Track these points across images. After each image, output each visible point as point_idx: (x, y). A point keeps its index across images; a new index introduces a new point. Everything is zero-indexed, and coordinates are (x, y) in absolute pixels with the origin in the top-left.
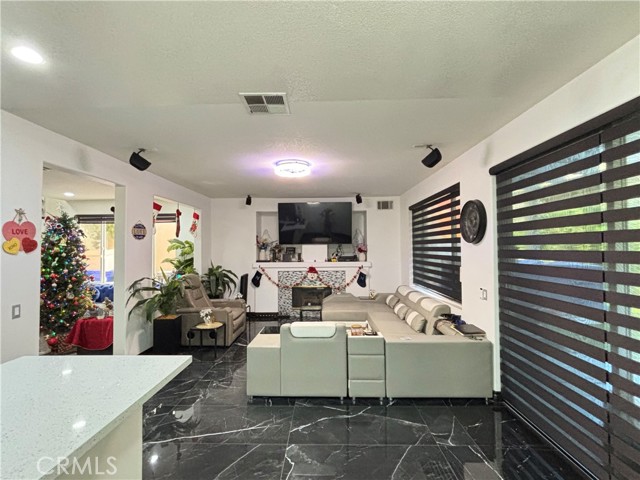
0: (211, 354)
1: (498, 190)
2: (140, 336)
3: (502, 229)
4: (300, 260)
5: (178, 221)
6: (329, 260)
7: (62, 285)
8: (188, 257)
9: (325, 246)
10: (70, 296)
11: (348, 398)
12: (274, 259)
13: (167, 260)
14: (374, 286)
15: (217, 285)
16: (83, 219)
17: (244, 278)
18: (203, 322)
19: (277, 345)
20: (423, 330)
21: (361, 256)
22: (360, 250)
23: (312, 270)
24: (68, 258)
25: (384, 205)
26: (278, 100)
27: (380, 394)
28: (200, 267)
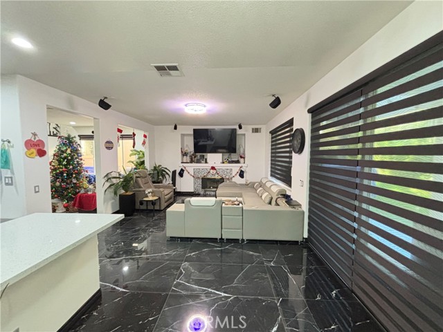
0: (152, 214)
1: (312, 122)
2: (112, 203)
3: (313, 146)
4: (206, 162)
5: (134, 139)
6: (223, 163)
7: (70, 175)
8: (142, 160)
9: (221, 155)
10: (75, 181)
11: (221, 239)
12: (192, 161)
13: (130, 162)
14: (248, 177)
15: (158, 176)
16: (82, 137)
17: (174, 172)
18: (147, 197)
19: (183, 210)
20: (270, 203)
21: (242, 160)
22: (241, 157)
23: (213, 168)
24: (72, 159)
25: (256, 130)
26: (175, 68)
27: (240, 237)
28: (148, 166)
